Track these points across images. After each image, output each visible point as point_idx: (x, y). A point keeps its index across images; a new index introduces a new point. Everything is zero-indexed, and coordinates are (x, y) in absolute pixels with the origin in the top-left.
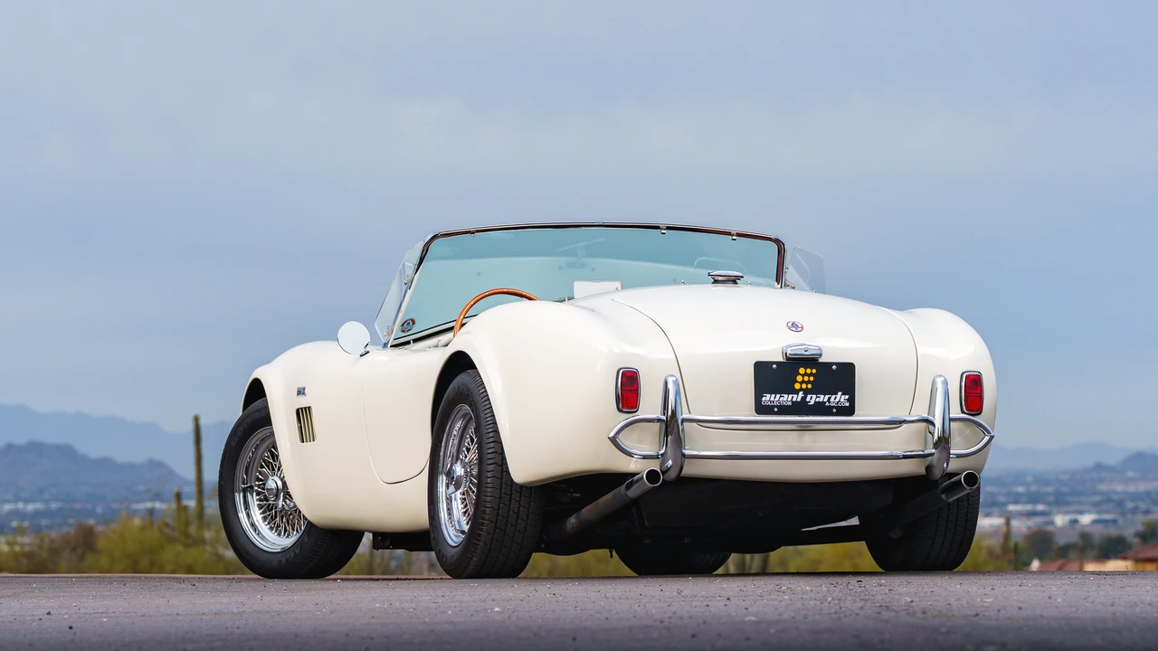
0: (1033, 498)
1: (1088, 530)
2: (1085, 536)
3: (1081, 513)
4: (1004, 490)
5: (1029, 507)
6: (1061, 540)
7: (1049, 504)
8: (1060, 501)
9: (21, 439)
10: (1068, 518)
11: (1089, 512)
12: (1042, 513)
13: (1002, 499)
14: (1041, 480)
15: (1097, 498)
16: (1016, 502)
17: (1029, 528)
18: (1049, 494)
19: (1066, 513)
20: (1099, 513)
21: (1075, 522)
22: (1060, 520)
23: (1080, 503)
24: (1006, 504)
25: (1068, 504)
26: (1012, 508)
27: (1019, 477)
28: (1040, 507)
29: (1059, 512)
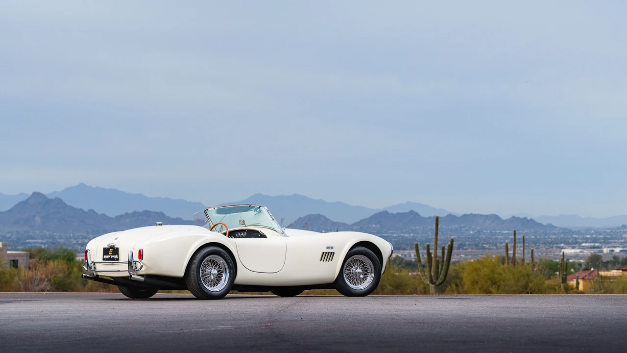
0: (595, 240)
1: (618, 255)
2: (615, 257)
3: (615, 247)
4: (580, 237)
5: (592, 244)
6: (605, 260)
7: (600, 243)
8: (606, 242)
9: (141, 210)
10: (609, 249)
11: (619, 247)
12: (598, 247)
13: (580, 241)
14: (597, 233)
15: (623, 241)
16: (586, 242)
17: (592, 253)
18: (601, 238)
19: (608, 247)
20: (623, 247)
21: (613, 251)
22: (606, 250)
23: (615, 242)
24: (581, 243)
25: (609, 243)
26: (584, 245)
27: (588, 231)
28: (597, 245)
29: (605, 247)
